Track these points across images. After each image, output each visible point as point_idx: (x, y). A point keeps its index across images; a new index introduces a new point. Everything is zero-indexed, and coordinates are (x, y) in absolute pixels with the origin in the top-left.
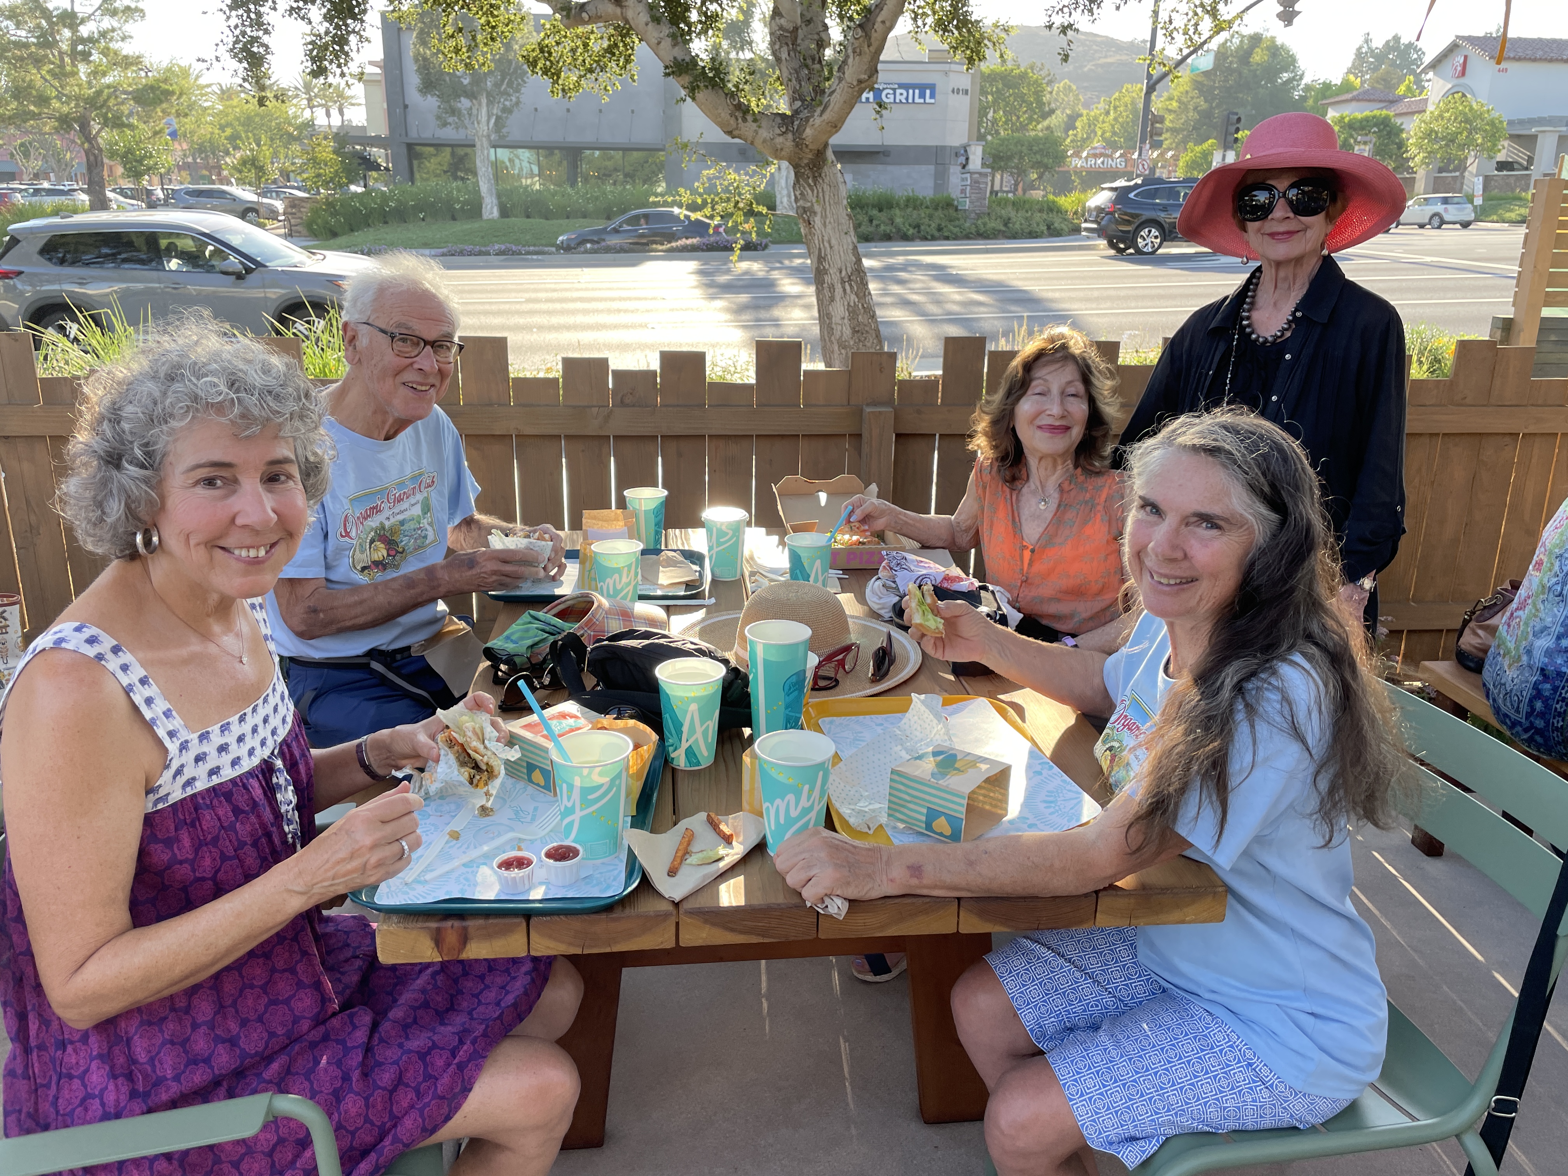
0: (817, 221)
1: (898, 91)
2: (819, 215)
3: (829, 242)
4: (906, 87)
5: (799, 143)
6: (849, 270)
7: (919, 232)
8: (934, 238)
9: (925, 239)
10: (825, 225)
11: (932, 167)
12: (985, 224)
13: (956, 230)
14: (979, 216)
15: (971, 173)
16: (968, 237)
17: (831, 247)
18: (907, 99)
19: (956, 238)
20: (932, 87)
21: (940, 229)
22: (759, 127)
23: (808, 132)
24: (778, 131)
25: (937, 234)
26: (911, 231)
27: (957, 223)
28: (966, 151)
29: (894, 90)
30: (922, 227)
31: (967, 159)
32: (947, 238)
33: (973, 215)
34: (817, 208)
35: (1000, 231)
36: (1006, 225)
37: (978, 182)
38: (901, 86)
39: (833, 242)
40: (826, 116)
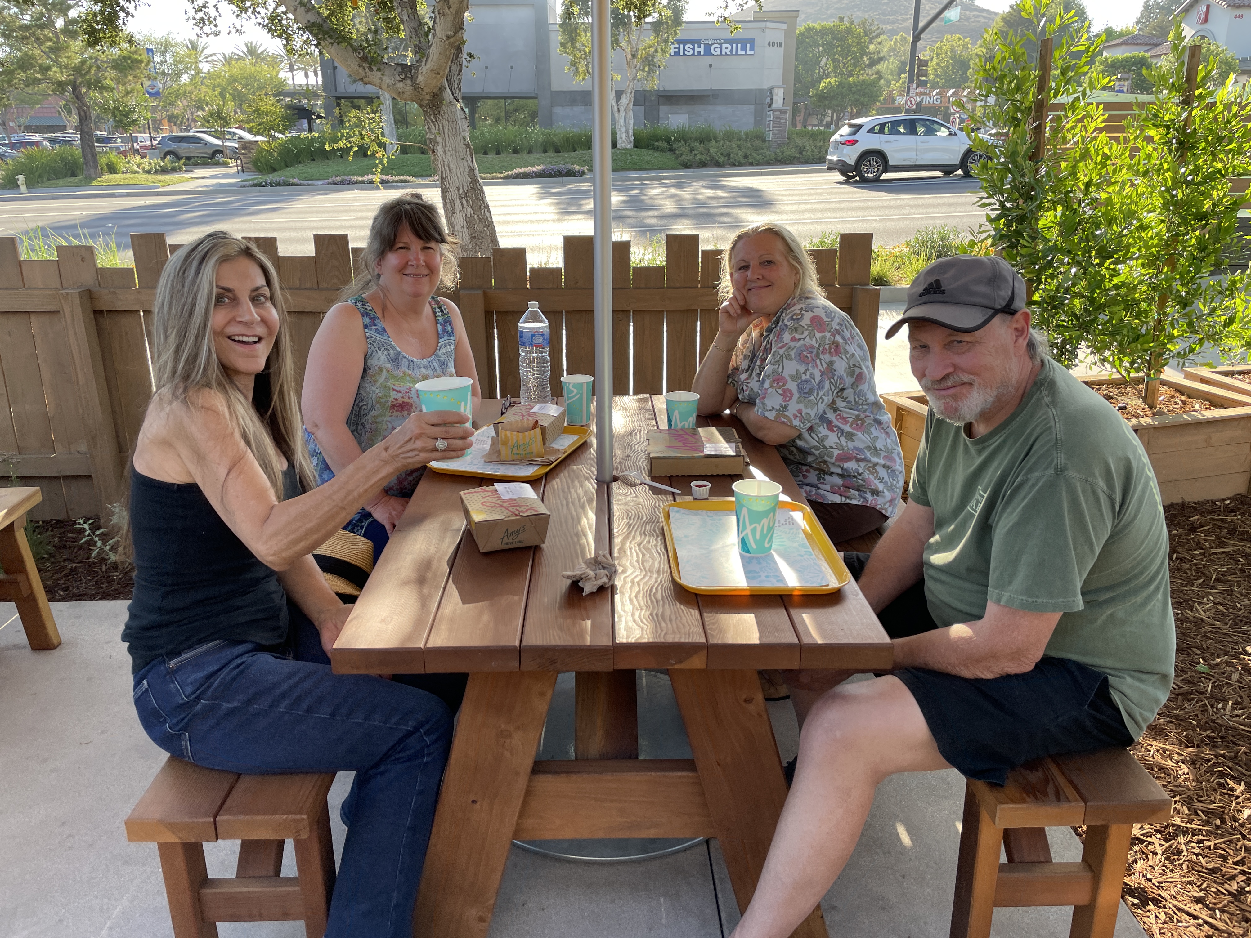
0: (439, 149)
1: (724, 46)
2: (440, 145)
3: (448, 166)
4: (730, 41)
5: (416, 87)
6: (465, 188)
7: (729, 159)
8: (740, 165)
9: (733, 165)
10: (445, 152)
11: (753, 107)
12: (783, 153)
13: (757, 157)
14: (780, 145)
15: (774, 111)
16: (768, 163)
17: (450, 170)
18: (731, 51)
19: (758, 165)
20: (752, 42)
21: (746, 157)
22: (383, 75)
23: (420, 78)
24: (398, 78)
25: (743, 161)
26: (722, 159)
27: (760, 152)
28: (771, 93)
29: (721, 44)
30: (732, 156)
31: (772, 99)
32: (751, 164)
33: (775, 145)
34: (439, 139)
35: (795, 157)
36: (801, 153)
37: (779, 118)
38: (727, 41)
39: (452, 166)
40: (428, 65)
